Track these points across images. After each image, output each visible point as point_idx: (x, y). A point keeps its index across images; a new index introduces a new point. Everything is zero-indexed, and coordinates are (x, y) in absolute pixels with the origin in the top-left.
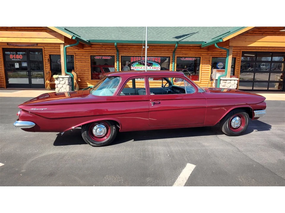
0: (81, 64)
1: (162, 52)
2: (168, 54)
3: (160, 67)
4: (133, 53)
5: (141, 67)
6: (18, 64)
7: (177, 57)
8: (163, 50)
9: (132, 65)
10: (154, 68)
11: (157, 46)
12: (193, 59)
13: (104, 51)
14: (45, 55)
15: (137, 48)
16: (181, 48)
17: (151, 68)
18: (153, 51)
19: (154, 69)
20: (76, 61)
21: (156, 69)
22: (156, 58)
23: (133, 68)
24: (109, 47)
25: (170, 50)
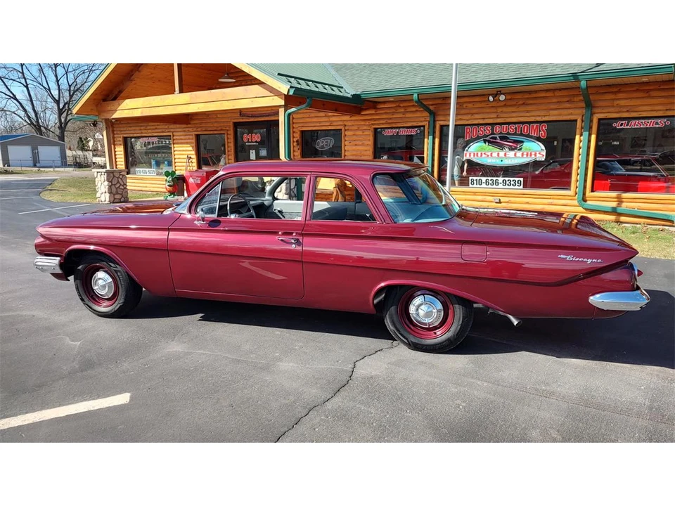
0: (354, 148)
1: (552, 106)
2: (570, 111)
3: (544, 153)
4: (469, 117)
5: (489, 154)
6: (254, 151)
7: (599, 120)
8: (554, 100)
9: (467, 149)
10: (525, 153)
11: (536, 92)
12: (657, 123)
13: (401, 116)
14: (294, 132)
15: (481, 102)
16: (615, 90)
17: (519, 154)
18: (522, 108)
19: (525, 156)
20: (346, 143)
21: (533, 156)
22: (535, 125)
23: (470, 156)
24: (413, 105)
25: (576, 99)
